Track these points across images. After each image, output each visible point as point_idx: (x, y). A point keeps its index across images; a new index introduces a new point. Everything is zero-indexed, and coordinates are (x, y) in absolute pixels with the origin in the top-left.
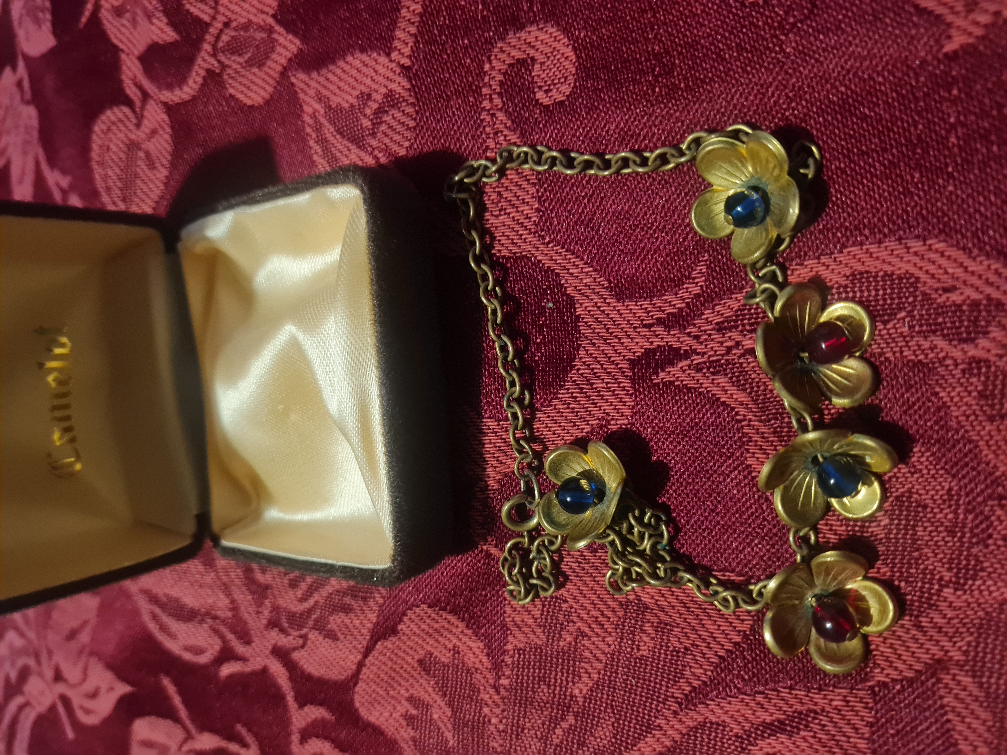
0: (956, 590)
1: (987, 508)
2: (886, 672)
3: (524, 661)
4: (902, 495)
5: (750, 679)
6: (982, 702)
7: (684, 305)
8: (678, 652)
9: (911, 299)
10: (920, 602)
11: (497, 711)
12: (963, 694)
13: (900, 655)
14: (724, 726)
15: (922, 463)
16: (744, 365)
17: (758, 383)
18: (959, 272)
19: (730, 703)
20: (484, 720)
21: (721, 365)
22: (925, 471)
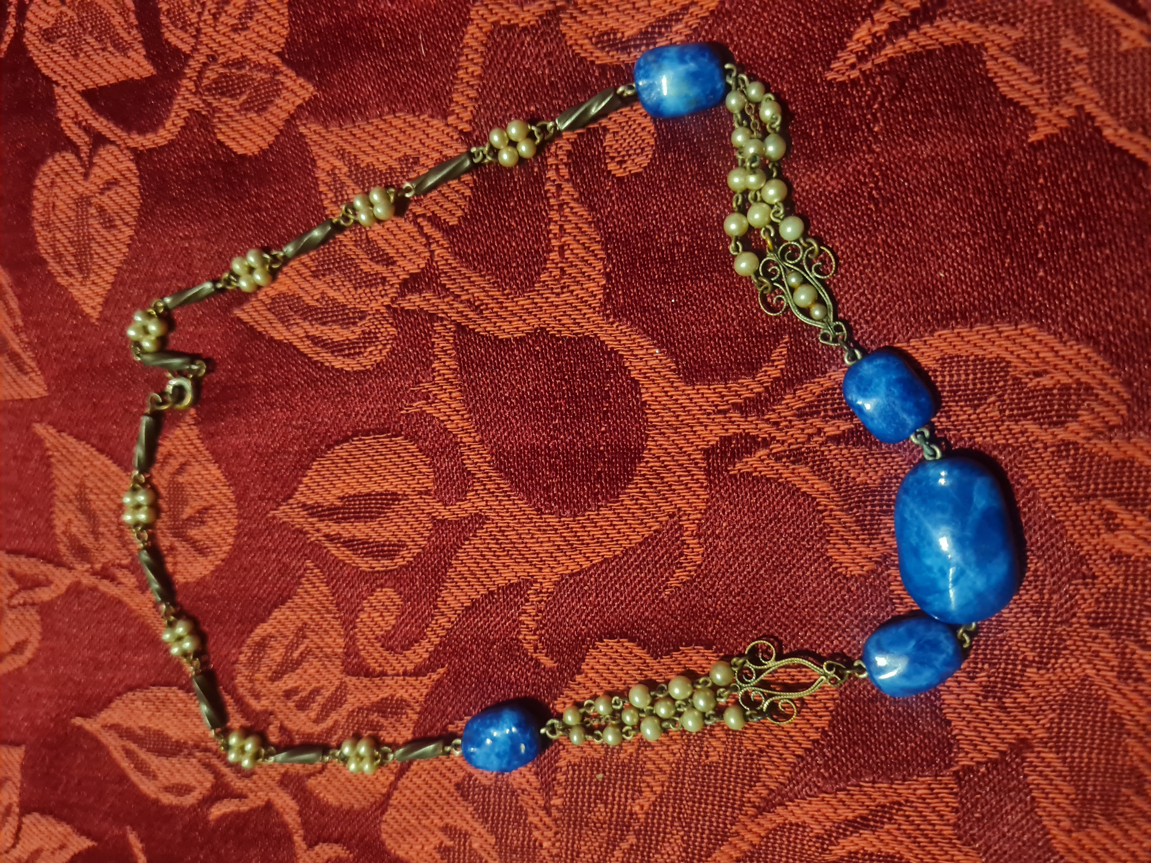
0: (1039, 669)
1: (1072, 587)
2: (970, 755)
3: (579, 778)
5: (831, 777)
6: (1065, 777)
7: (761, 389)
8: (752, 755)
9: (1001, 384)
10: (1003, 683)
11: (550, 834)
12: (1047, 771)
13: (984, 738)
14: (804, 827)
16: (826, 453)
17: (840, 471)
18: (1050, 356)
19: (810, 803)
20: (534, 844)
21: (803, 453)
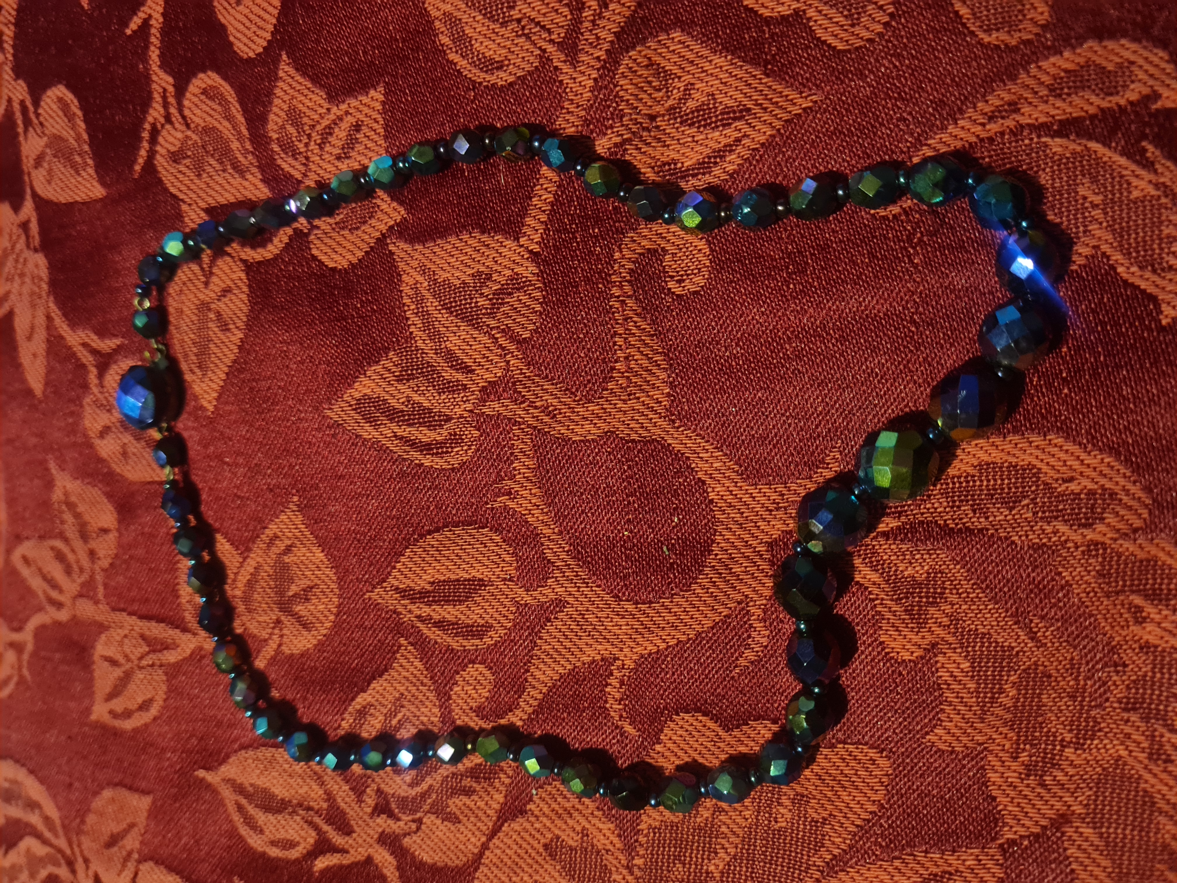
0: (1076, 749)
1: (1105, 675)
2: (1014, 829)
3: (659, 840)
4: (1029, 668)
5: (888, 846)
6: (1102, 851)
8: (816, 822)
9: (1033, 488)
10: (1044, 762)
12: (1085, 845)
13: (1027, 813)
15: (1046, 638)
18: (1076, 464)
19: (869, 870)
22: (1049, 645)
